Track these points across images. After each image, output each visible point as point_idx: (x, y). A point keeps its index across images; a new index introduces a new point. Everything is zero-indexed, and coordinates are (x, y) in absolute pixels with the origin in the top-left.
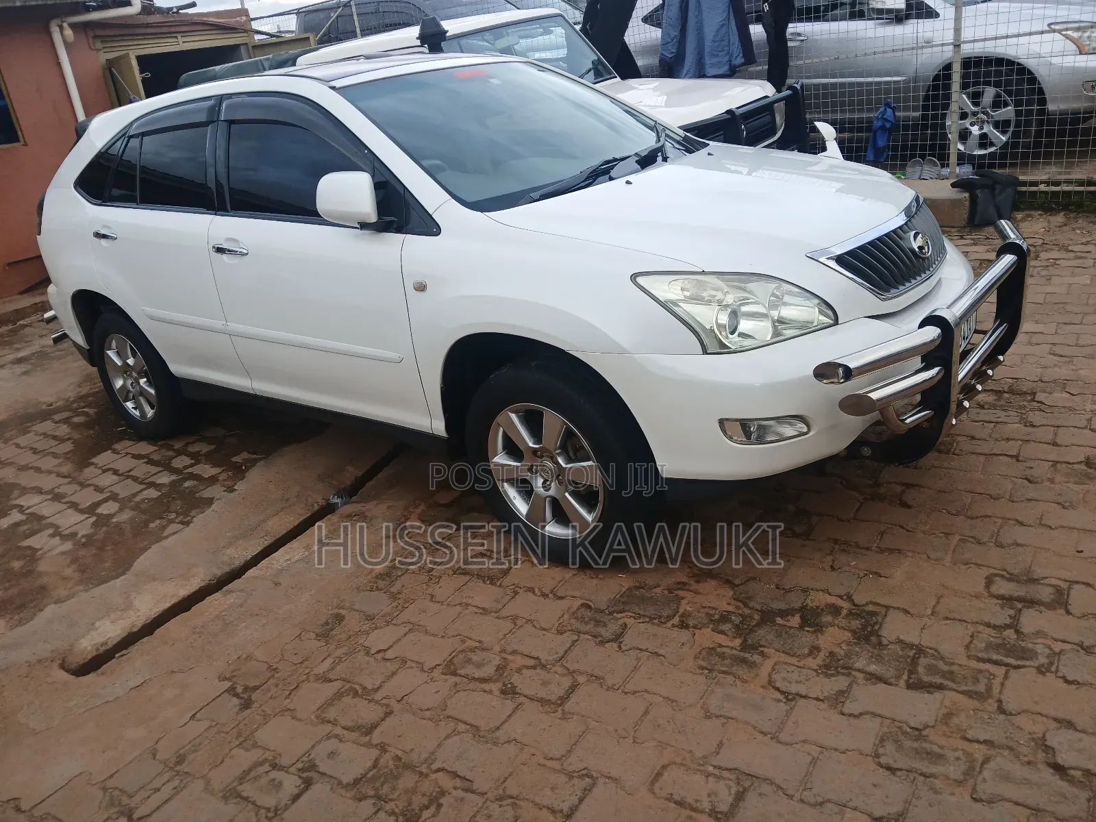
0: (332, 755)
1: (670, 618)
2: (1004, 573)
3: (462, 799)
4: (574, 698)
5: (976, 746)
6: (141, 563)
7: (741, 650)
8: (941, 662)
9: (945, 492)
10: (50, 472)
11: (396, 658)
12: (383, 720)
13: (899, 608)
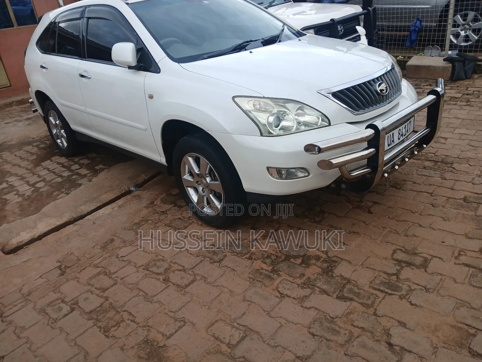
0: (86, 299)
1: (246, 254)
2: (403, 249)
3: (129, 325)
4: (191, 286)
5: (357, 329)
6: (45, 209)
7: (270, 272)
8: (356, 288)
9: (391, 208)
10: (23, 167)
11: (127, 260)
12: (112, 286)
13: (347, 260)
